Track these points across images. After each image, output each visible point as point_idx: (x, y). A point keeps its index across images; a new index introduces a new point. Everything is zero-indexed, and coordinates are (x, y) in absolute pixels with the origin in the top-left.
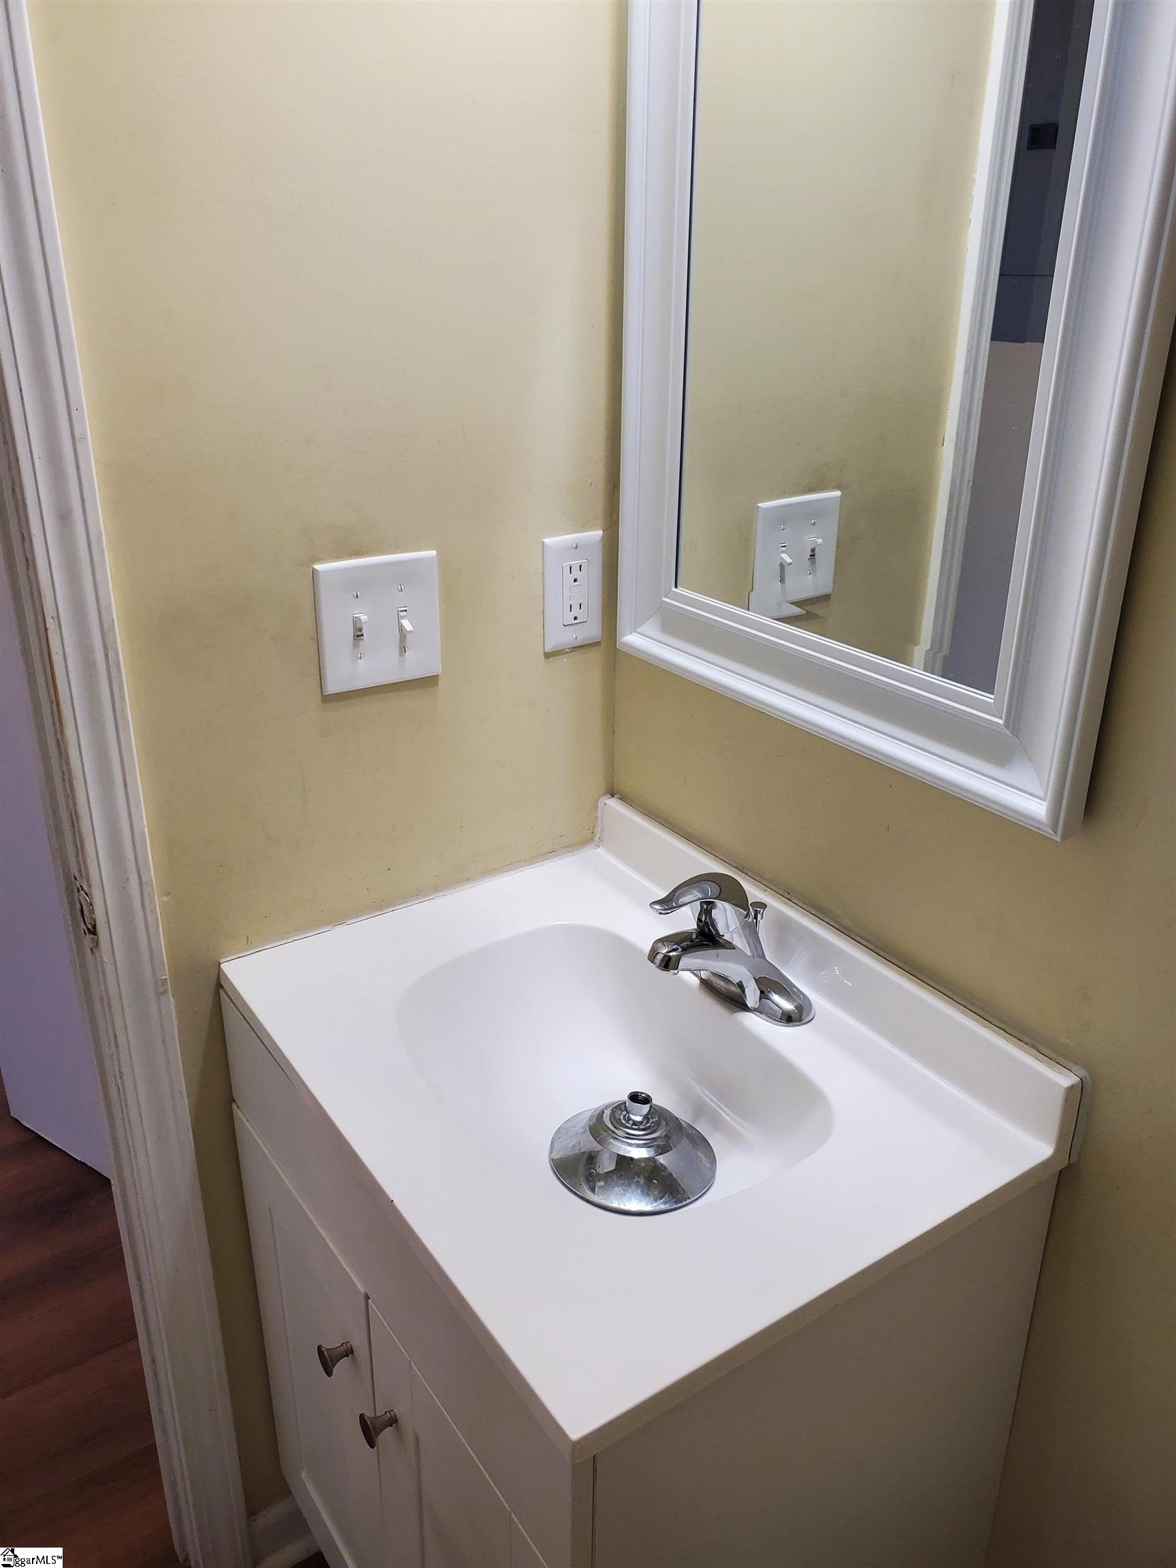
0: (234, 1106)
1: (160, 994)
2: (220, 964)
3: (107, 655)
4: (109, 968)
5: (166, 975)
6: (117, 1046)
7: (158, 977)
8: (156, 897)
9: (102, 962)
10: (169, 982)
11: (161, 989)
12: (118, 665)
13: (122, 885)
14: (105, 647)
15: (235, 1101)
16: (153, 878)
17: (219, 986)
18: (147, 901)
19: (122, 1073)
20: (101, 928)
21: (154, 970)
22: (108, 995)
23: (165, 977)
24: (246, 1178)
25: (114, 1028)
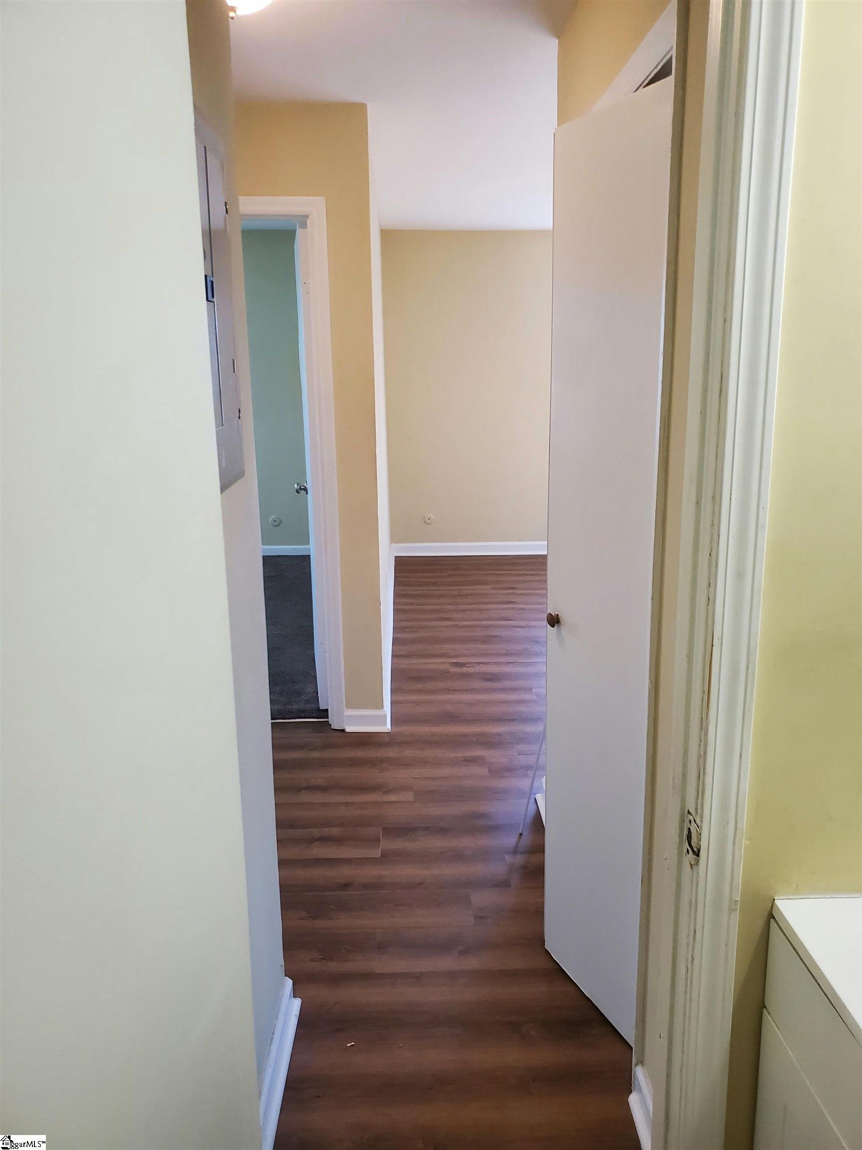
0: (764, 1010)
1: (732, 910)
2: (774, 900)
3: (748, 668)
4: (701, 883)
5: (738, 898)
6: (694, 938)
7: (733, 896)
8: (744, 839)
9: (698, 876)
10: (739, 902)
11: (733, 907)
12: (754, 673)
13: (724, 825)
14: (748, 663)
15: (765, 1007)
16: (745, 827)
17: (771, 916)
18: (737, 842)
19: (693, 959)
20: (703, 853)
21: (731, 891)
22: (696, 900)
23: (737, 899)
24: (761, 1055)
25: (695, 925)
